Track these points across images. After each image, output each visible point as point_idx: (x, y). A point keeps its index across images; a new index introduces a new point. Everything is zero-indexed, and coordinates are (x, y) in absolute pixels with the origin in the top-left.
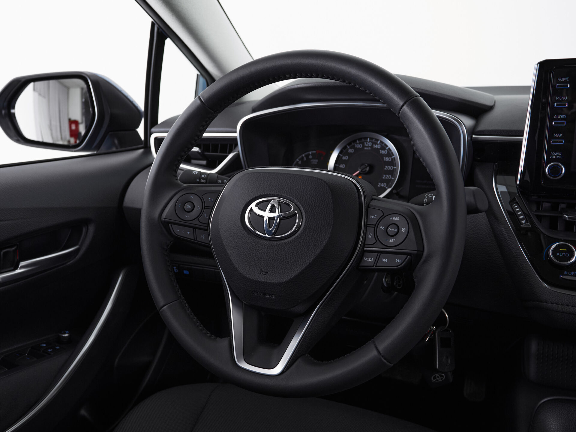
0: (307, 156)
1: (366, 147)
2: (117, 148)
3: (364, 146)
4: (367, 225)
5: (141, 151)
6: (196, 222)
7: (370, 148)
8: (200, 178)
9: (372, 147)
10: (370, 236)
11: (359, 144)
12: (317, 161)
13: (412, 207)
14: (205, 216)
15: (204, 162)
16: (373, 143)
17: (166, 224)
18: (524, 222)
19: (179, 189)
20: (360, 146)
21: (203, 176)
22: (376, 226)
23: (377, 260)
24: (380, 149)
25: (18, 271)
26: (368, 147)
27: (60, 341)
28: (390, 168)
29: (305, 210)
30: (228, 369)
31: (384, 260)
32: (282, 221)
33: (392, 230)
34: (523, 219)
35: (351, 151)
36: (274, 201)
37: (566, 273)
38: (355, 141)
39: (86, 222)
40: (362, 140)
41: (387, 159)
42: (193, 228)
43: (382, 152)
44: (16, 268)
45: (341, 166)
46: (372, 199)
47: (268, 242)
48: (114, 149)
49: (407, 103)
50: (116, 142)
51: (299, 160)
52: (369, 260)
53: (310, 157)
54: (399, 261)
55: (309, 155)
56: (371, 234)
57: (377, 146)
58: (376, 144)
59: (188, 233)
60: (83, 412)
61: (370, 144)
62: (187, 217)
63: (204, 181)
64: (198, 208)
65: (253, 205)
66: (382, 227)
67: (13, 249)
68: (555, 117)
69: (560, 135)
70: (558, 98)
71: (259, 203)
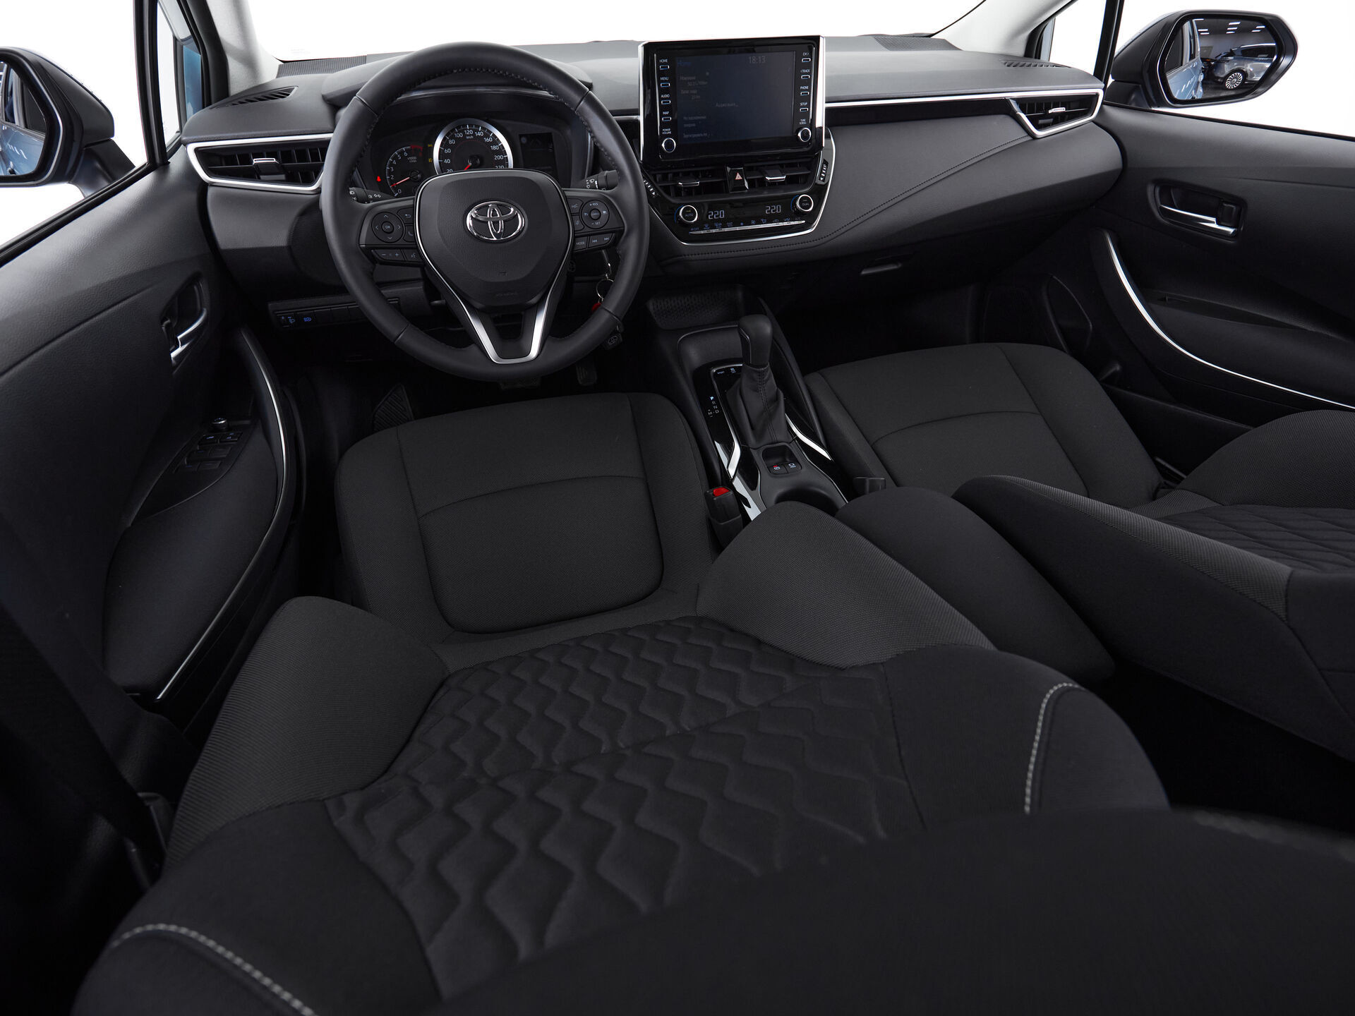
0: (402, 153)
1: (468, 135)
3: (465, 135)
4: (572, 215)
5: (148, 178)
6: (401, 242)
7: (472, 137)
9: (474, 135)
10: (577, 223)
11: (459, 132)
12: (415, 158)
14: (410, 234)
15: (283, 177)
16: (474, 131)
17: (367, 251)
18: (654, 193)
20: (461, 135)
22: (580, 214)
23: (588, 242)
24: (484, 137)
25: (181, 348)
26: (470, 135)
28: (500, 157)
29: (523, 210)
30: (488, 370)
31: (594, 241)
33: (594, 214)
35: (451, 142)
36: (492, 204)
37: (694, 229)
38: (453, 130)
40: (461, 128)
41: (494, 148)
42: (400, 248)
43: (487, 140)
45: (446, 161)
47: (498, 245)
51: (393, 159)
52: (582, 244)
53: (406, 154)
54: (607, 239)
55: (403, 152)
56: (578, 222)
57: (479, 134)
58: (478, 131)
59: (396, 256)
61: (471, 132)
62: (390, 238)
64: (398, 227)
65: (472, 213)
66: (585, 214)
67: (168, 321)
68: (662, 96)
69: (667, 113)
70: (662, 79)
71: (480, 208)
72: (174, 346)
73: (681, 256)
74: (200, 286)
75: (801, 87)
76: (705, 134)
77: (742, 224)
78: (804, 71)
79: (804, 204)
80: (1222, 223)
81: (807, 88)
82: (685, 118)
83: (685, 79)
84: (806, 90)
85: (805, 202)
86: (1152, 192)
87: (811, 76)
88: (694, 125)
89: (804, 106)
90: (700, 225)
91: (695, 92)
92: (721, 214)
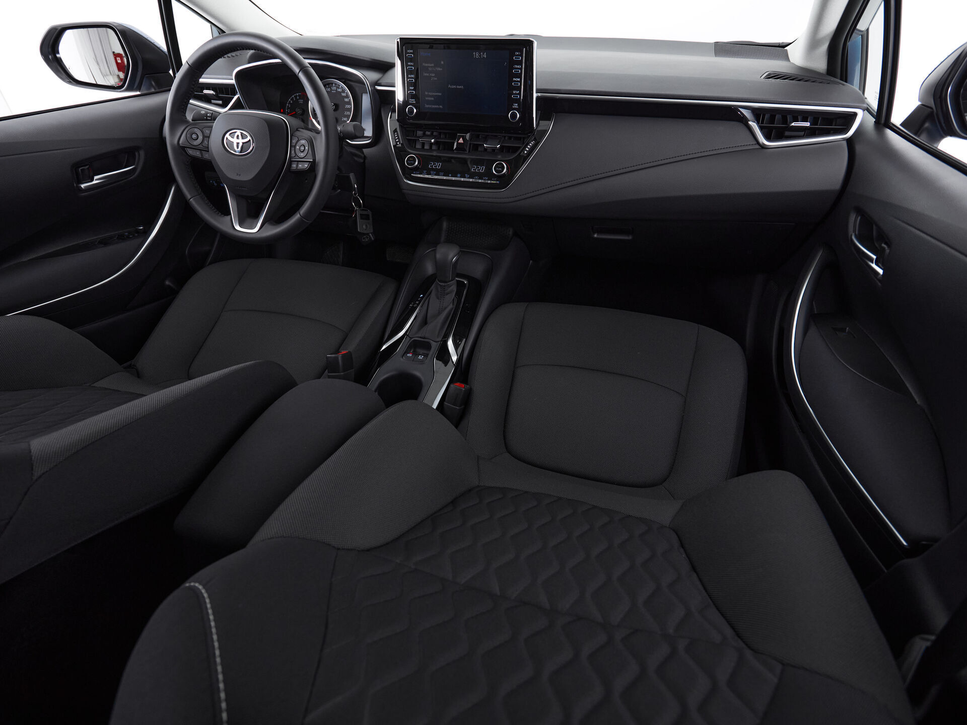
0: (296, 97)
1: (333, 90)
2: (155, 89)
3: (331, 90)
4: (291, 146)
6: (201, 146)
7: (335, 92)
8: (207, 116)
9: (336, 90)
11: (329, 87)
12: (302, 101)
14: (206, 142)
15: (220, 102)
16: (337, 88)
17: (183, 148)
18: (398, 143)
19: (188, 124)
20: (329, 90)
22: (295, 147)
23: (297, 166)
25: (95, 182)
27: (138, 232)
28: (348, 106)
29: (255, 138)
30: (231, 231)
31: (300, 166)
33: (302, 148)
36: (238, 132)
37: (414, 172)
39: (137, 148)
40: (330, 85)
41: (346, 100)
42: (200, 150)
43: (342, 94)
44: (92, 180)
47: (238, 157)
48: (153, 90)
51: (291, 100)
52: (294, 166)
53: (298, 98)
54: (307, 166)
56: (293, 151)
57: (340, 90)
58: (339, 88)
59: (197, 154)
60: (167, 283)
61: (335, 88)
62: (196, 143)
63: (210, 118)
64: (201, 137)
65: (227, 135)
66: (298, 147)
67: (87, 167)
68: (409, 76)
69: (413, 88)
70: (409, 64)
71: (230, 134)
72: (90, 180)
73: (404, 190)
74: (140, 152)
75: (514, 79)
76: (441, 107)
77: (450, 175)
78: (516, 66)
79: (497, 169)
80: (879, 264)
81: (519, 80)
82: (426, 93)
83: (426, 65)
84: (518, 81)
85: (500, 167)
86: (853, 220)
87: (521, 71)
88: (433, 99)
89: (516, 94)
90: (416, 169)
91: (433, 75)
92: (438, 165)
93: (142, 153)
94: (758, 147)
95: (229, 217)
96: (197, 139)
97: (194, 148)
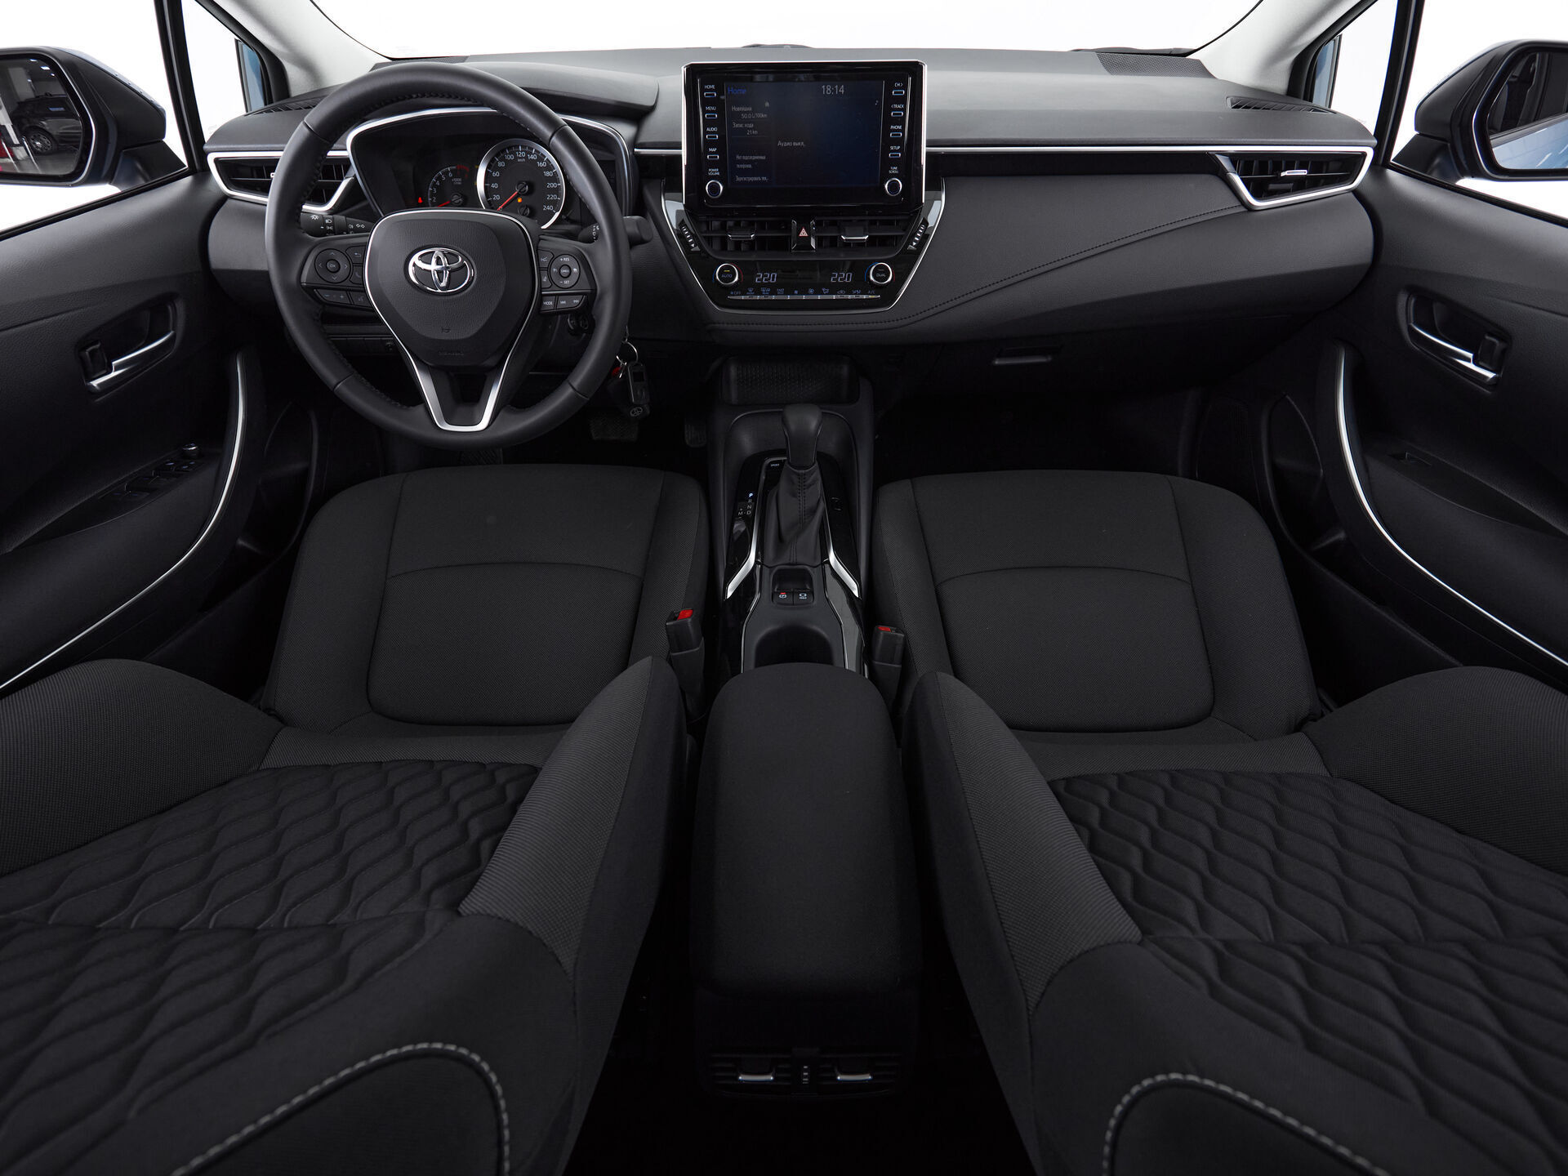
0: (446, 173)
1: (520, 158)
2: (146, 180)
3: (516, 158)
4: (540, 269)
5: (188, 180)
6: (347, 283)
7: (524, 160)
8: (325, 225)
9: (526, 157)
10: (545, 279)
11: (510, 154)
12: (460, 180)
13: (581, 247)
14: (357, 275)
16: (527, 153)
17: (310, 290)
18: (693, 245)
20: (511, 157)
21: (327, 221)
22: (549, 269)
23: (556, 303)
24: (537, 160)
25: (114, 374)
26: (521, 158)
27: (187, 456)
28: (554, 185)
29: (474, 260)
30: (430, 434)
31: (563, 302)
32: (452, 274)
33: (565, 271)
34: (692, 243)
35: (501, 164)
36: (438, 251)
37: (732, 293)
38: (503, 151)
39: (170, 298)
40: (512, 148)
41: (548, 174)
42: (346, 290)
43: (541, 164)
44: (109, 372)
45: (493, 186)
46: (540, 239)
47: (443, 298)
48: (141, 182)
49: (556, 135)
50: (139, 166)
51: (437, 180)
52: (549, 303)
53: (450, 175)
54: (577, 301)
55: (448, 172)
57: (532, 157)
58: (531, 153)
59: (342, 297)
60: (241, 542)
61: (523, 154)
62: (335, 278)
63: (331, 228)
64: (345, 266)
65: (415, 259)
66: (554, 270)
67: (98, 346)
68: (708, 129)
69: (715, 150)
70: (708, 108)
71: (421, 256)
72: (105, 372)
73: (714, 323)
74: (176, 305)
75: (892, 127)
76: (764, 178)
77: (796, 292)
78: (896, 106)
79: (878, 275)
80: (1481, 363)
81: (900, 127)
82: (738, 157)
83: (738, 109)
84: (898, 130)
85: (881, 273)
86: (1404, 304)
87: (905, 114)
88: (750, 166)
89: (894, 151)
90: (741, 287)
91: (751, 126)
92: (772, 277)
93: (180, 307)
94: (1243, 209)
95: (420, 409)
96: (337, 271)
97: (335, 288)
